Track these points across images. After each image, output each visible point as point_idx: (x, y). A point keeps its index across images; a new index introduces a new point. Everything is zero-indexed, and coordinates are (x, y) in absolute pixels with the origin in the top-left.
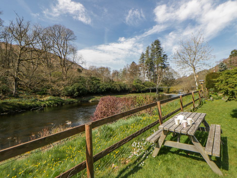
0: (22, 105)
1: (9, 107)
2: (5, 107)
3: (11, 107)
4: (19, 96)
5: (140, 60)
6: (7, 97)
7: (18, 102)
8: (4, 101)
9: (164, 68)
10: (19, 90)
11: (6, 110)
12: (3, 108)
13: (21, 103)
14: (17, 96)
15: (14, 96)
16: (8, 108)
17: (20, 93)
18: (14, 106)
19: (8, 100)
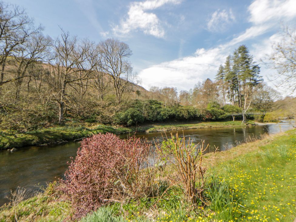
0: (66, 134)
1: (51, 137)
2: (46, 137)
3: (53, 137)
4: (65, 123)
5: (217, 76)
6: (52, 124)
7: (62, 132)
8: (47, 130)
9: (254, 85)
10: (67, 117)
11: (46, 140)
12: (43, 138)
13: (64, 132)
14: (62, 124)
15: (59, 124)
16: (48, 138)
17: (67, 121)
18: (56, 135)
19: (52, 129)
